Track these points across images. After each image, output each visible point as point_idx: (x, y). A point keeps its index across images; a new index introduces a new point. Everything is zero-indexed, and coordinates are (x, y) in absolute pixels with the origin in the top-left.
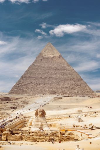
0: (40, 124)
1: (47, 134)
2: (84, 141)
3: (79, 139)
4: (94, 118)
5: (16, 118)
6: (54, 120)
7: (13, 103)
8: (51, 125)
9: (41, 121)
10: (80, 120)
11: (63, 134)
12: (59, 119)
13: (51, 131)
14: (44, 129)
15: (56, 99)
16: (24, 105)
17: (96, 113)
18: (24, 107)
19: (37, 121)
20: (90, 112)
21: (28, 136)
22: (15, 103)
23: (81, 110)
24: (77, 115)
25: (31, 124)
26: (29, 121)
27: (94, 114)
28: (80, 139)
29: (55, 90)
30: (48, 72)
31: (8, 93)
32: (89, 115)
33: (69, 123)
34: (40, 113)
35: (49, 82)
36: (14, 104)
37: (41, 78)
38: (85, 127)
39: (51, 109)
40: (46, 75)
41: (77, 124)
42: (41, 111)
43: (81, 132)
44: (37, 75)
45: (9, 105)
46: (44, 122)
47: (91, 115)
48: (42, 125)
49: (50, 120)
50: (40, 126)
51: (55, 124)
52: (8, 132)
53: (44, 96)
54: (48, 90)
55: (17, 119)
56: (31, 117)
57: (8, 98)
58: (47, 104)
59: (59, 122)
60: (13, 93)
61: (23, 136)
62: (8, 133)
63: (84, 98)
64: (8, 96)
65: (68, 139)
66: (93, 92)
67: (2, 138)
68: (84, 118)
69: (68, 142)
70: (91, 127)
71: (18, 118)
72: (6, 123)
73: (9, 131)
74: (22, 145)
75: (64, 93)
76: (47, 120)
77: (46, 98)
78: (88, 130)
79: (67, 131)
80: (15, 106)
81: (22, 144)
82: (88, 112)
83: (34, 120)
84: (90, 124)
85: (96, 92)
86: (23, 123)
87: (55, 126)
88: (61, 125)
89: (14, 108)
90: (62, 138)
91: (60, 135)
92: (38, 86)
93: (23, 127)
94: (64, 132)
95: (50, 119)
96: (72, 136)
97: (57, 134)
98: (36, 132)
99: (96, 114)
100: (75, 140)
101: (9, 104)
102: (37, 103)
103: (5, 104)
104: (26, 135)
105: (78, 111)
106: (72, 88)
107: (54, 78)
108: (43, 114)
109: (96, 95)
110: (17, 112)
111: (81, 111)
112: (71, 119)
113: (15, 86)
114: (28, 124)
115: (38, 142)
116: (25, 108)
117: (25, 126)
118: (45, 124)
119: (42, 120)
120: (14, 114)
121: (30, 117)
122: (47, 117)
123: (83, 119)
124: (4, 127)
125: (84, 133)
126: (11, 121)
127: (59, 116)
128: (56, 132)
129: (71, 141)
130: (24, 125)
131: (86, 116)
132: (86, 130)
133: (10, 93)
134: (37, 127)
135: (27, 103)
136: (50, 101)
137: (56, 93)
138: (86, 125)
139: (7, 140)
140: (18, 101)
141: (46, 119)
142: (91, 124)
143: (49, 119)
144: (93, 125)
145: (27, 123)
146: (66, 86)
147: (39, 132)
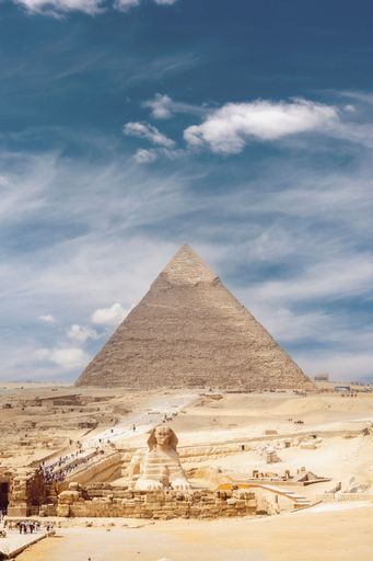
0: (162, 468)
1: (182, 498)
2: (284, 515)
3: (271, 510)
4: (311, 452)
5: (96, 453)
6: (199, 457)
7: (87, 411)
8: (192, 473)
9: (164, 461)
10: (272, 459)
11: (226, 497)
12: (214, 456)
13: (192, 488)
14: (174, 484)
15: (205, 398)
16: (119, 416)
17: (315, 437)
18: (117, 422)
19: (153, 462)
20: (301, 434)
21: (130, 502)
22: (91, 410)
23: (274, 429)
24: (264, 444)
25: (137, 469)
26: (133, 461)
27: (311, 442)
28: (273, 511)
29: (202, 374)
30: (184, 326)
31: (72, 384)
32: (296, 442)
33: (241, 466)
34: (161, 440)
35: (187, 352)
36: (88, 414)
37: (164, 341)
38: (287, 477)
39: (192, 425)
40: (176, 335)
41: (264, 468)
42: (165, 435)
43: (276, 492)
44: (153, 335)
45: (75, 417)
46: (173, 464)
47: (302, 444)
48: (168, 473)
49: (188, 459)
50: (161, 475)
51: (203, 468)
52: (76, 493)
53: (171, 391)
54: (182, 374)
55: (99, 456)
56: (139, 451)
57: (74, 397)
58: (180, 414)
59: (213, 464)
60: (88, 384)
61: (115, 502)
62: (72, 495)
63: (282, 396)
64: (73, 392)
65: (241, 510)
66: (307, 380)
67: (58, 509)
68: (282, 453)
69: (239, 519)
70: (302, 476)
71: (102, 452)
72: (69, 468)
73: (78, 488)
74: (112, 528)
75: (227, 383)
76: (181, 460)
77: (177, 396)
78: (294, 484)
79: (236, 488)
80: (94, 421)
81: (113, 525)
82: (295, 435)
83: (146, 458)
84: (300, 468)
85: (316, 379)
86: (116, 468)
87: (202, 475)
88: (220, 471)
89: (89, 425)
90: (224, 507)
91: (218, 501)
92: (155, 365)
93: (116, 478)
94: (228, 491)
95: (189, 456)
96: (251, 503)
97: (209, 497)
98: (152, 492)
99: (315, 440)
100: (258, 513)
101: (76, 414)
102: (154, 410)
103: (65, 415)
104: (125, 500)
105: (267, 432)
106: (250, 369)
107: (199, 342)
108: (171, 442)
109: (314, 386)
110: (97, 438)
111: (275, 432)
112: (246, 454)
113: (91, 366)
114: (129, 469)
115: (157, 518)
116: (119, 425)
117: (120, 476)
118: (176, 471)
119: (168, 458)
120: (91, 441)
121: (136, 449)
122: (181, 450)
123: (279, 454)
124: (62, 479)
125: (283, 494)
126: (84, 461)
127: (215, 447)
128: (207, 492)
129: (249, 517)
130: (116, 473)
131: (287, 445)
132: (289, 484)
133: (78, 385)
134: (155, 479)
135: (127, 412)
136: (189, 406)
137: (204, 382)
138: (288, 472)
139: (70, 515)
140: (102, 406)
141: (177, 456)
142: (303, 469)
143: (187, 456)
144: (307, 470)
145: (125, 468)
146: (231, 363)
147: (159, 492)
